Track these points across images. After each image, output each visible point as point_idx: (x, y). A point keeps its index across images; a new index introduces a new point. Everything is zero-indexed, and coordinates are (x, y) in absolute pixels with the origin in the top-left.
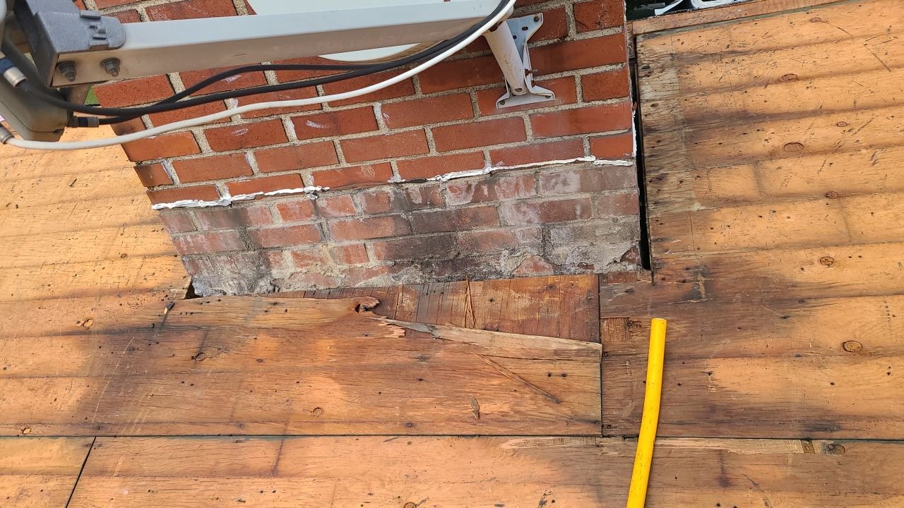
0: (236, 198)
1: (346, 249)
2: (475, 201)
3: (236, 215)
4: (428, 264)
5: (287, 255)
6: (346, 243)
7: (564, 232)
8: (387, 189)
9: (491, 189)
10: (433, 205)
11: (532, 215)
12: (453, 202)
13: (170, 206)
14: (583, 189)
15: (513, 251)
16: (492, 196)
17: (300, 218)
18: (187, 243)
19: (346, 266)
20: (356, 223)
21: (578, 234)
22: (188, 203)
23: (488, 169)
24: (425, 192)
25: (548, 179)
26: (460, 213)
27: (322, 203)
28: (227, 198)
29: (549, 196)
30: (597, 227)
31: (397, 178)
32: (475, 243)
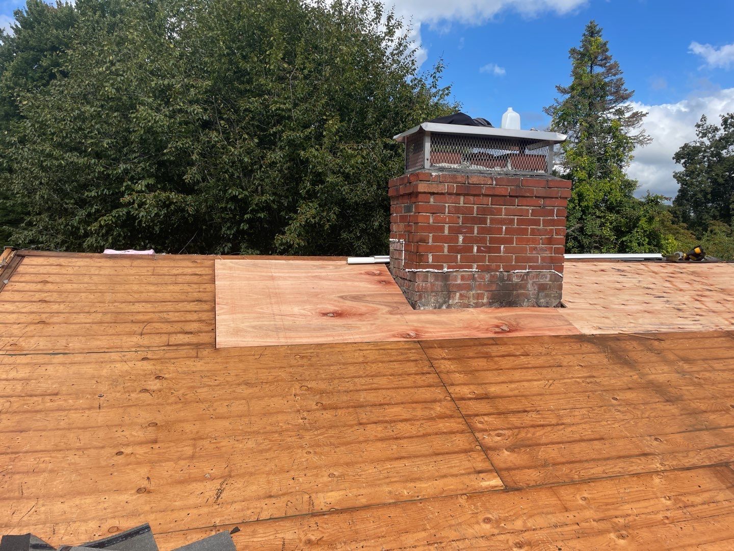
0: (449, 270)
1: (478, 294)
2: (522, 281)
3: (445, 277)
4: (502, 303)
5: (458, 294)
6: (479, 292)
7: (543, 294)
8: (498, 273)
9: (527, 277)
10: (509, 281)
11: (536, 288)
12: (515, 280)
13: (424, 270)
14: (550, 281)
15: (528, 300)
16: (527, 280)
17: (467, 281)
18: (422, 286)
19: (475, 301)
20: (485, 285)
21: (546, 296)
22: (431, 270)
23: (527, 271)
24: (508, 275)
25: (542, 275)
26: (517, 284)
27: (476, 276)
28: (446, 270)
29: (542, 281)
30: (551, 294)
31: (502, 270)
32: (518, 296)
